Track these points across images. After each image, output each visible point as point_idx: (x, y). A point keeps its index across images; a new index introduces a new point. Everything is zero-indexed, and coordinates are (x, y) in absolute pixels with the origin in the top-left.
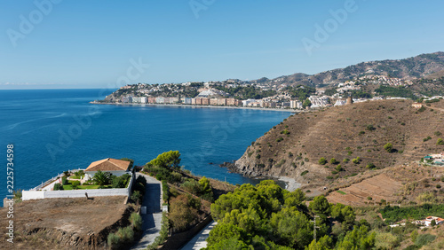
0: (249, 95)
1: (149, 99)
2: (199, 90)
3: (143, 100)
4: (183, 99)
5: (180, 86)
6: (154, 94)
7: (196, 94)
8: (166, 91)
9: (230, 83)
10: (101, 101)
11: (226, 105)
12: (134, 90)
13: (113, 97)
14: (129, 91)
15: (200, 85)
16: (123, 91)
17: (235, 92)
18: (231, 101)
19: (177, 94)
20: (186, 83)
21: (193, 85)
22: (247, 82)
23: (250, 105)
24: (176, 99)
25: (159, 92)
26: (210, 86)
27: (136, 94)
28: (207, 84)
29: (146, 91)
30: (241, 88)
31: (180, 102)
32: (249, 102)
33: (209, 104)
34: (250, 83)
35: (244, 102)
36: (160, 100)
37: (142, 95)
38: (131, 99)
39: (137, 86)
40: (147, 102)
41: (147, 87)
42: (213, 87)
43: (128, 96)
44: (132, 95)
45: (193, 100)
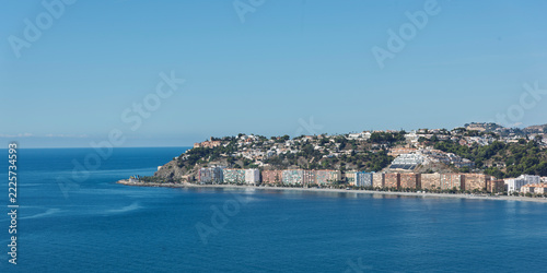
0: (523, 164)
1: (266, 174)
2: (393, 152)
3: (250, 175)
4: (352, 175)
5: (343, 142)
6: (277, 162)
7: (384, 162)
8: (309, 153)
9: (472, 134)
10: (147, 180)
11: (463, 189)
12: (227, 150)
13: (176, 169)
14: (214, 154)
15: (396, 139)
16: (199, 155)
17: (487, 156)
18: (477, 180)
19: (335, 160)
20: (361, 133)
21: (376, 138)
22: (517, 131)
23: (525, 189)
24: (333, 175)
25: (291, 156)
26: (421, 140)
27: (232, 162)
28: (412, 137)
29: (257, 153)
30: (500, 147)
31: (343, 182)
32: (522, 183)
33: (418, 187)
34: (527, 133)
35: (510, 183)
36: (292, 176)
37: (247, 164)
38: (219, 174)
39: (234, 140)
40: (260, 181)
41: (261, 143)
42: (429, 142)
43: (212, 166)
44: (222, 165)
45: (377, 177)
